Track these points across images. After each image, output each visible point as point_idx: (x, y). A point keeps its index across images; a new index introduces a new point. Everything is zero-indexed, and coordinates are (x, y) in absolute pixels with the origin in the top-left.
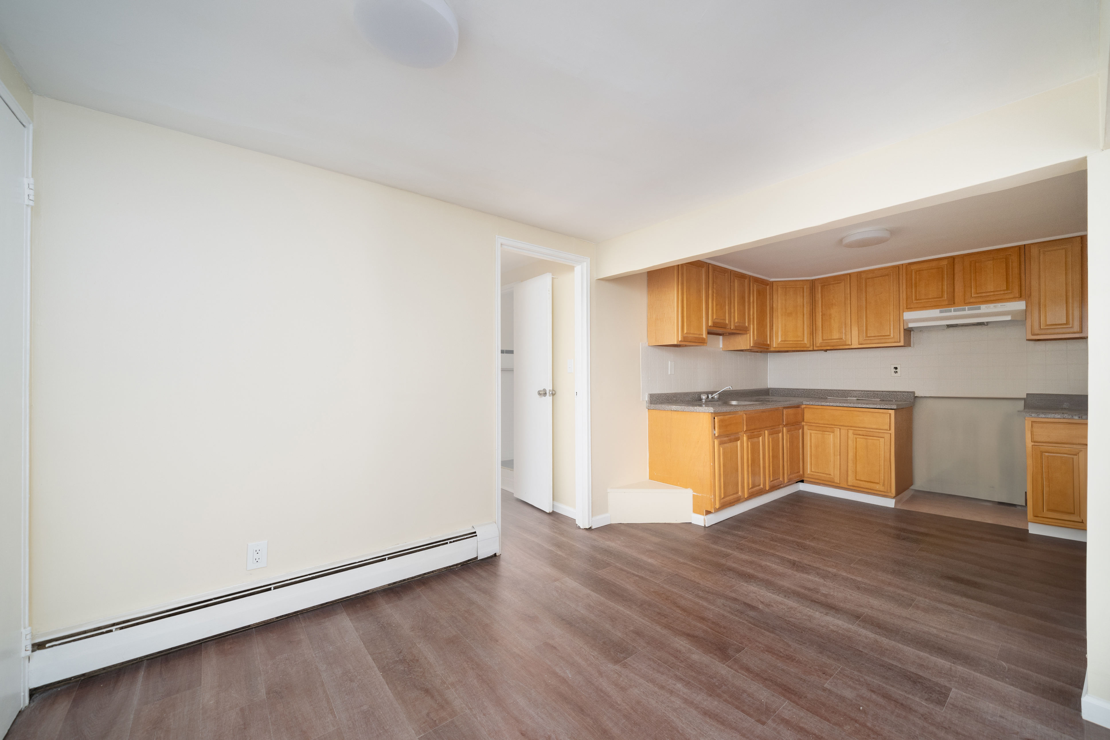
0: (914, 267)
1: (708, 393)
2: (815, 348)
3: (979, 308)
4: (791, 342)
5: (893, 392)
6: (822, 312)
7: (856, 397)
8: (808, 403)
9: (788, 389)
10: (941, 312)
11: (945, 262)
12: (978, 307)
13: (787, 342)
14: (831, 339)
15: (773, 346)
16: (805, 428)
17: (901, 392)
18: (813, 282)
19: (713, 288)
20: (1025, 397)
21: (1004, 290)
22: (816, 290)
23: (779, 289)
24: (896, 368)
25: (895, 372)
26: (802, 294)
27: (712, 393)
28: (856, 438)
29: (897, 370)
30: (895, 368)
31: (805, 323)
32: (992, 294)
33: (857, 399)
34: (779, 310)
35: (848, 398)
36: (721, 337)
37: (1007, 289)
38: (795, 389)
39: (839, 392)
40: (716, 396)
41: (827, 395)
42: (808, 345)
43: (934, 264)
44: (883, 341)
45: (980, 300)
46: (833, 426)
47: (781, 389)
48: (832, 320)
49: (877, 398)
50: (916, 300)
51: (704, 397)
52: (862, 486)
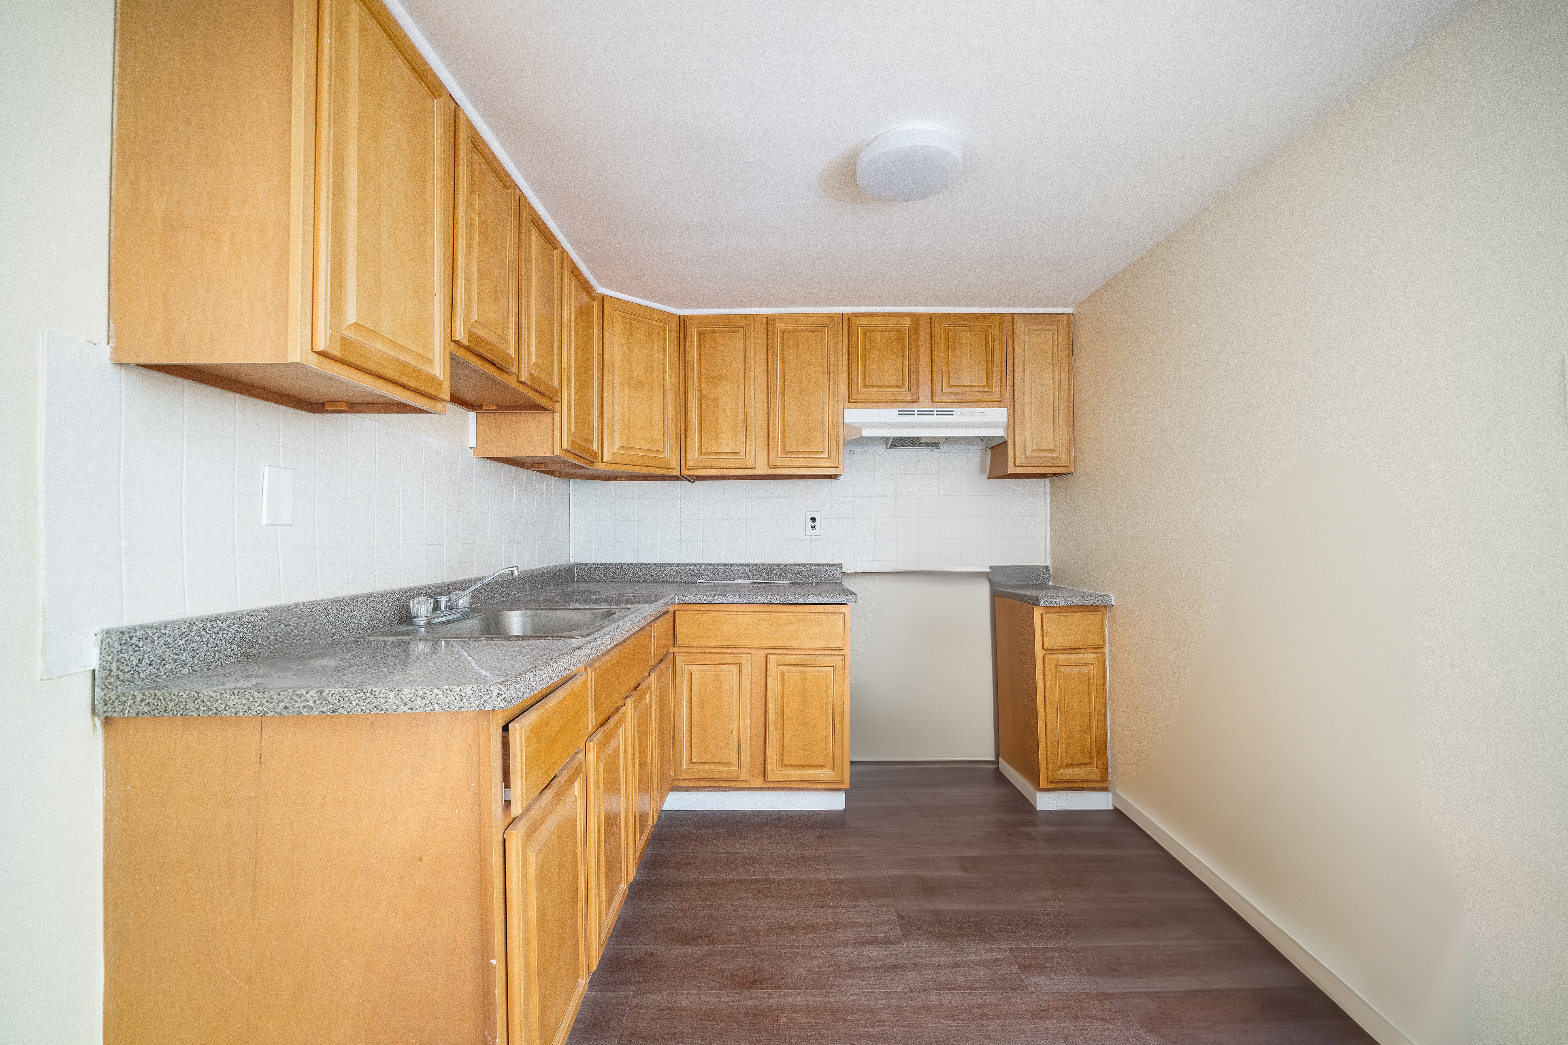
0: (861, 323)
1: (433, 592)
2: (686, 472)
3: (951, 414)
4: (640, 453)
5: (810, 565)
6: (700, 390)
7: (748, 577)
8: (686, 599)
9: (616, 564)
10: (901, 414)
11: (907, 323)
12: (949, 411)
13: (631, 452)
14: (718, 453)
15: (602, 459)
16: (679, 658)
17: (822, 565)
18: (683, 321)
19: (470, 206)
20: (988, 570)
21: (983, 386)
22: (688, 340)
23: (617, 315)
24: (813, 519)
25: (812, 527)
26: (662, 341)
27: (448, 589)
28: (783, 674)
29: (815, 524)
30: (811, 519)
31: (668, 412)
32: (968, 390)
33: (753, 583)
34: (617, 372)
35: (736, 581)
36: (472, 416)
37: (987, 385)
38: (632, 564)
39: (718, 568)
40: (463, 601)
41: (696, 576)
42: (672, 464)
43: (892, 323)
44: (812, 463)
45: (952, 398)
46: (737, 651)
47: (601, 564)
48: (720, 412)
49: (785, 578)
50: (865, 386)
51: (421, 609)
52: (794, 778)
